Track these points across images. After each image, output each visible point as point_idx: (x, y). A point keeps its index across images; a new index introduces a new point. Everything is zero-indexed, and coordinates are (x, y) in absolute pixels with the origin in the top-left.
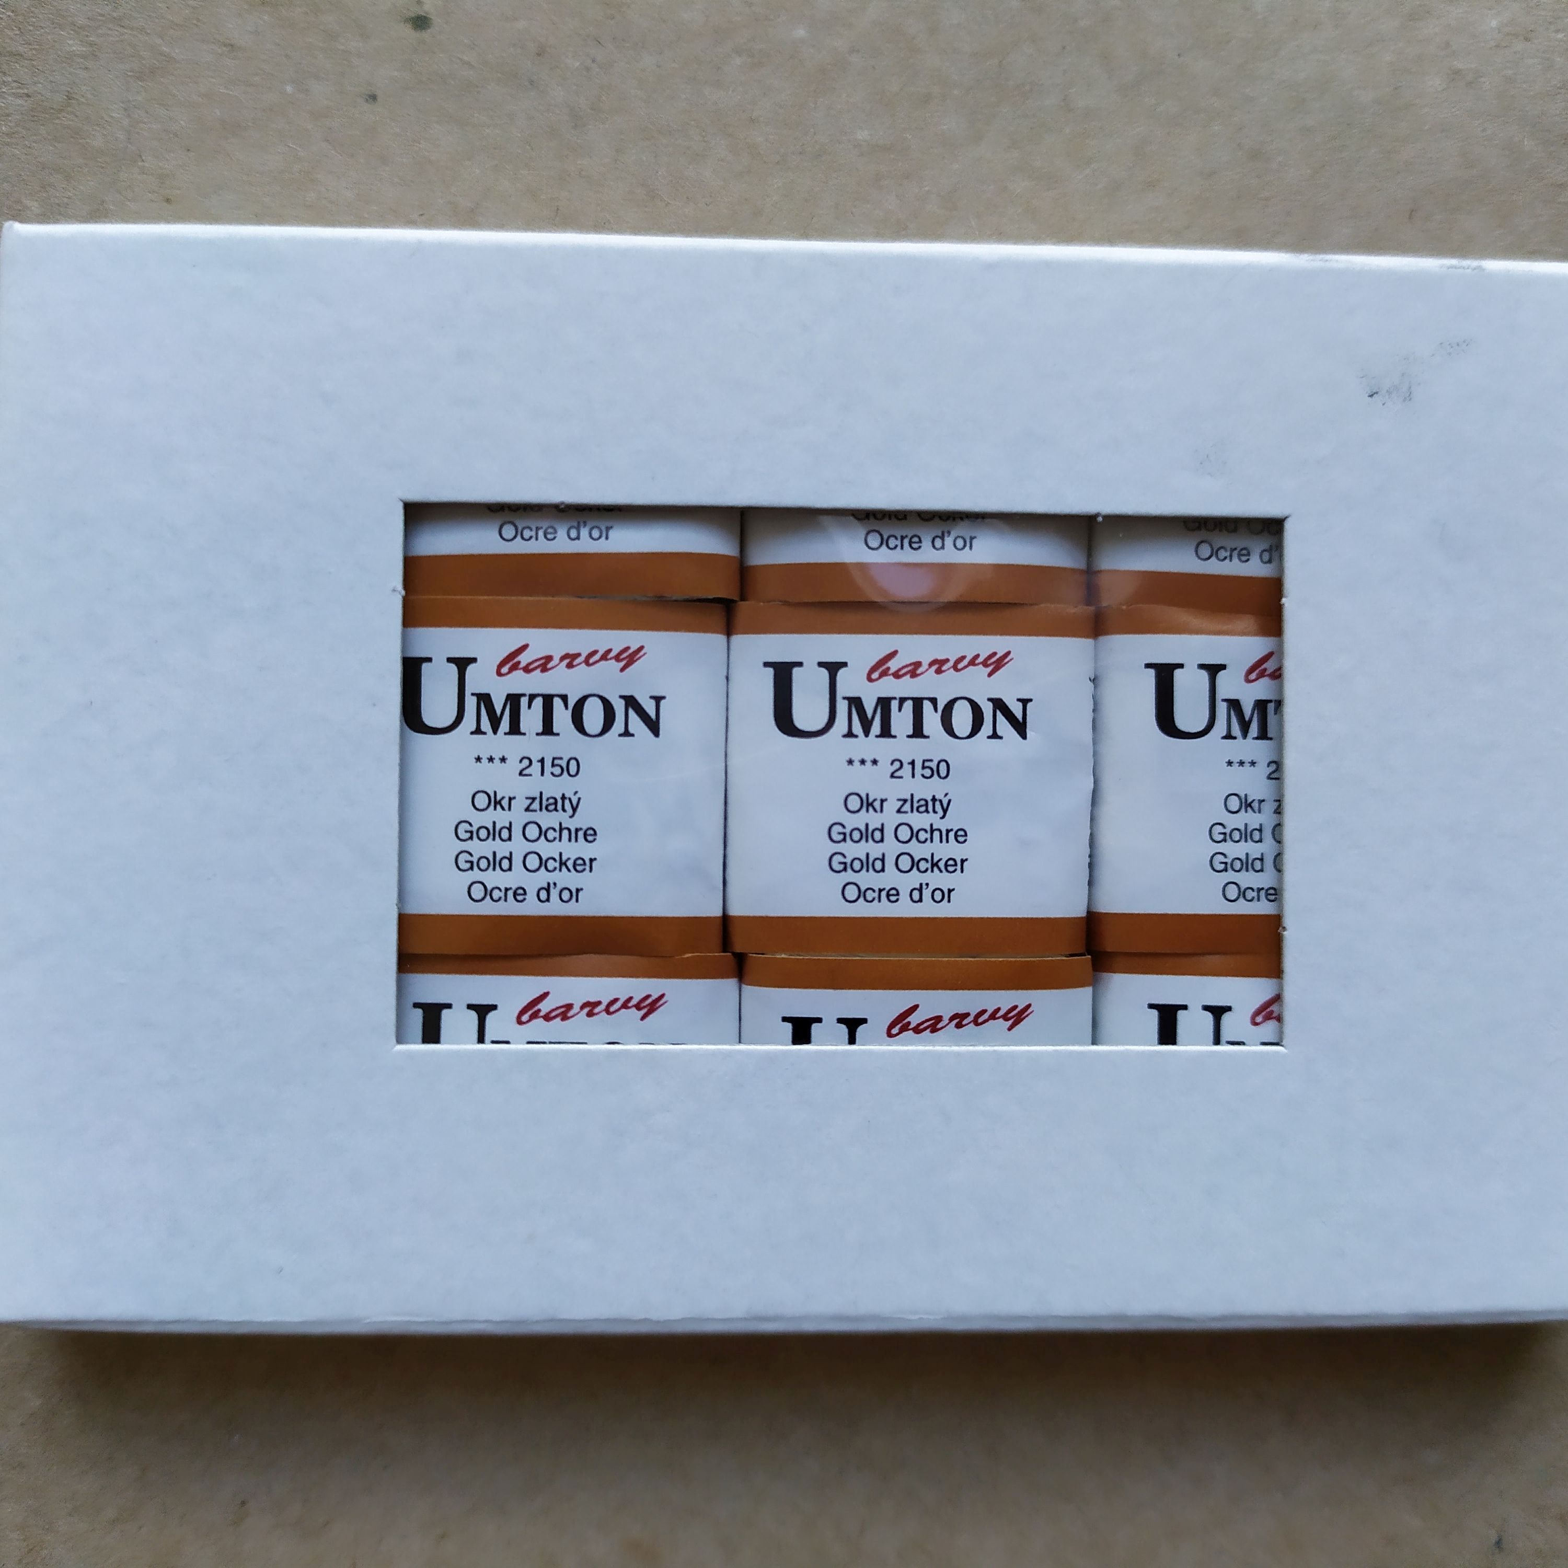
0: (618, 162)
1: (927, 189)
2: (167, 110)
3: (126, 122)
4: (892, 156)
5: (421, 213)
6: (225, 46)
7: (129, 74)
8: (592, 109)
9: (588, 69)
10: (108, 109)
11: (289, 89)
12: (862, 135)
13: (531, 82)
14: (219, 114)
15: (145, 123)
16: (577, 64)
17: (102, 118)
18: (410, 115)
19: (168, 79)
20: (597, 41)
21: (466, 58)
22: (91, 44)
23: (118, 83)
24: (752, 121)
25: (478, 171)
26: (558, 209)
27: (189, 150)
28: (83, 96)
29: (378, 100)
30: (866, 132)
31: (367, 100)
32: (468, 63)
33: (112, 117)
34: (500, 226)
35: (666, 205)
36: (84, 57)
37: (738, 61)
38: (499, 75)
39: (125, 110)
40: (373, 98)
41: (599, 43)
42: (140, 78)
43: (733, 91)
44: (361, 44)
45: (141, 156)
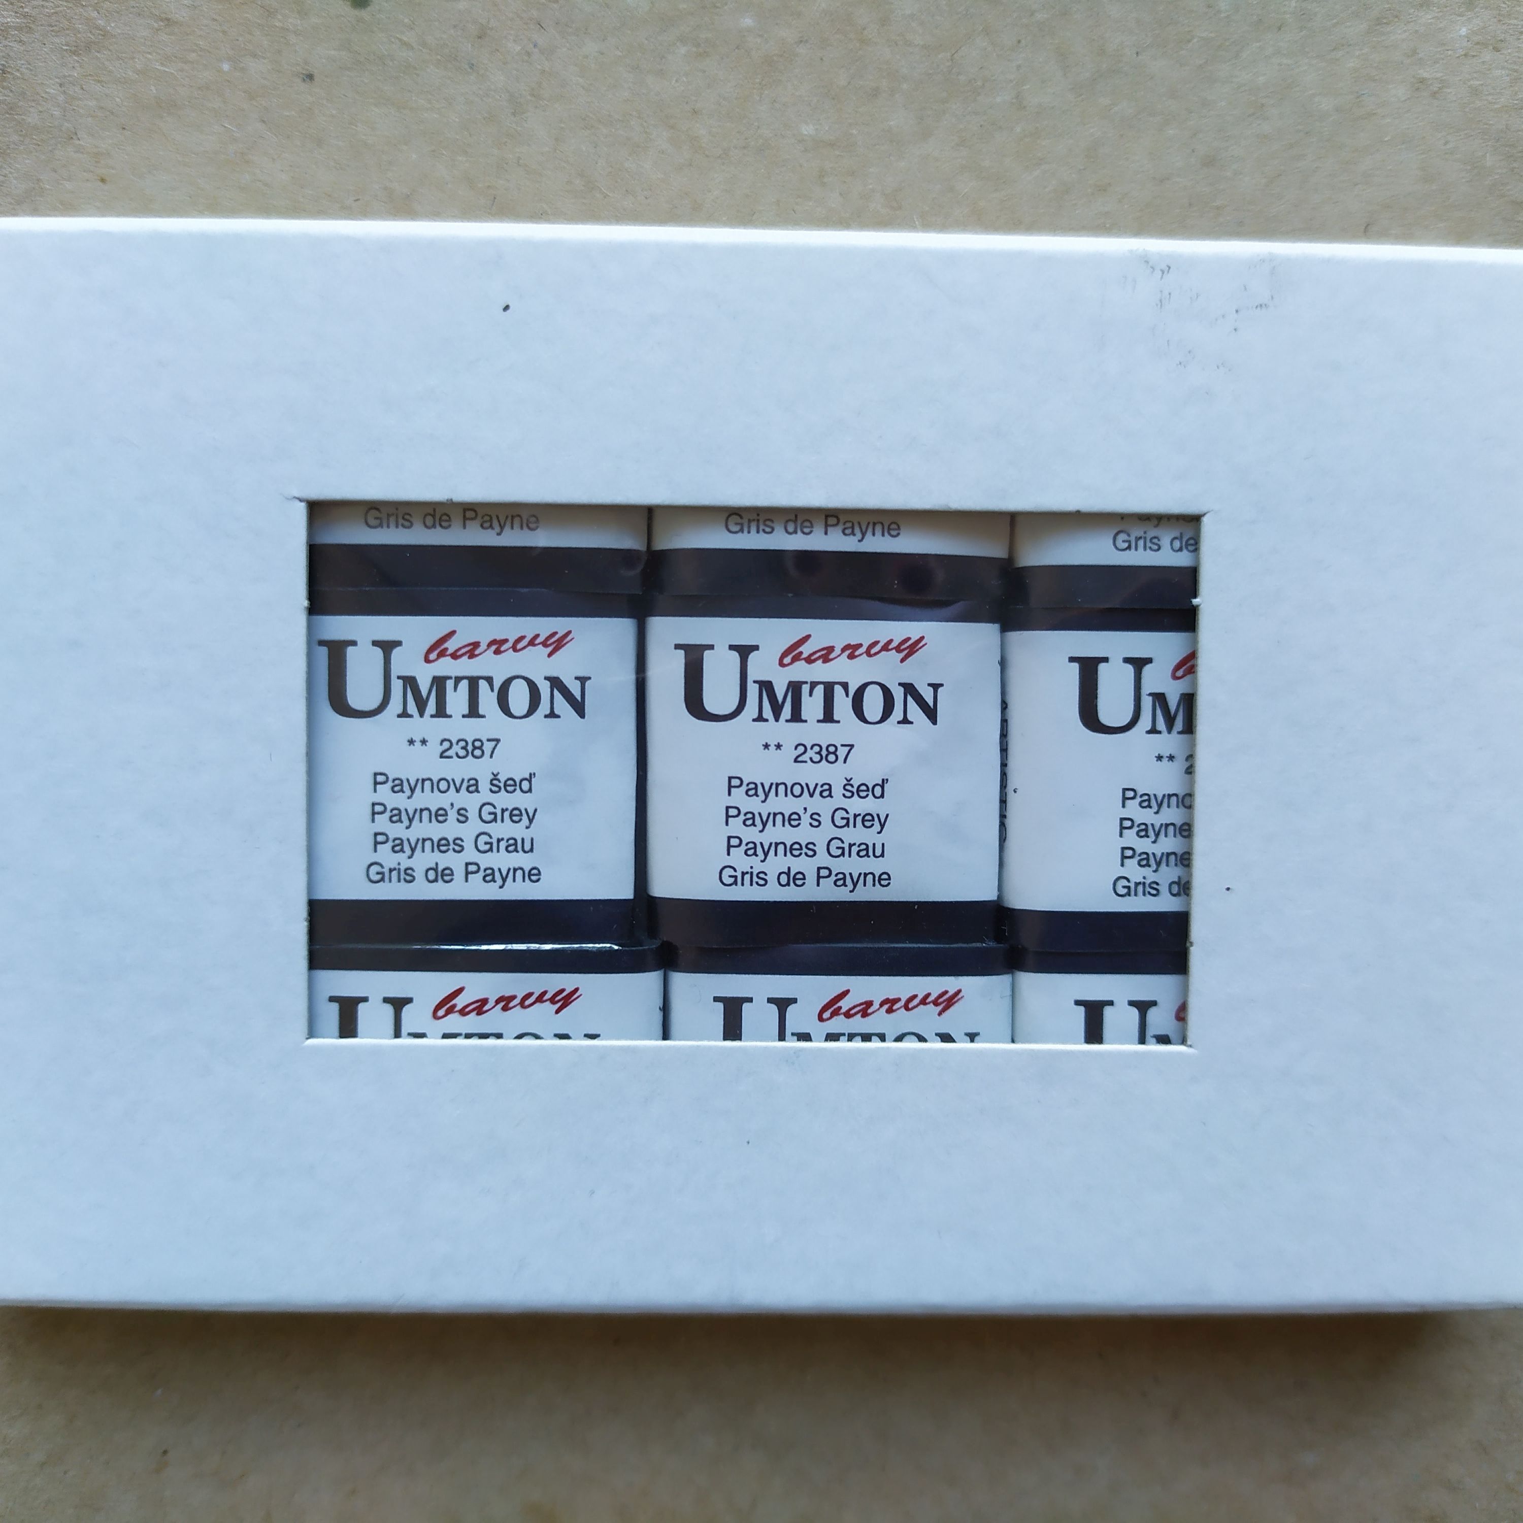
0: (557, 151)
1: (871, 186)
2: (103, 86)
3: (61, 98)
4: (837, 153)
5: (357, 198)
6: (162, 20)
7: (65, 48)
8: (533, 95)
9: (529, 54)
10: (42, 83)
11: (226, 67)
12: (807, 130)
13: (472, 66)
14: (155, 91)
15: (80, 99)
16: (518, 48)
17: (38, 94)
18: (346, 96)
19: (104, 54)
20: (539, 24)
21: (405, 39)
22: (25, 16)
23: (54, 57)
24: (695, 112)
25: (414, 156)
26: (495, 198)
27: (124, 129)
28: (18, 70)
29: (316, 80)
30: (811, 127)
31: (304, 80)
32: (405, 44)
33: (46, 92)
34: (436, 214)
35: (605, 197)
36: (19, 29)
37: (683, 50)
38: (439, 57)
39: (61, 85)
40: (310, 77)
41: (542, 27)
42: (74, 53)
43: (677, 81)
44: (299, 22)
45: (76, 134)
